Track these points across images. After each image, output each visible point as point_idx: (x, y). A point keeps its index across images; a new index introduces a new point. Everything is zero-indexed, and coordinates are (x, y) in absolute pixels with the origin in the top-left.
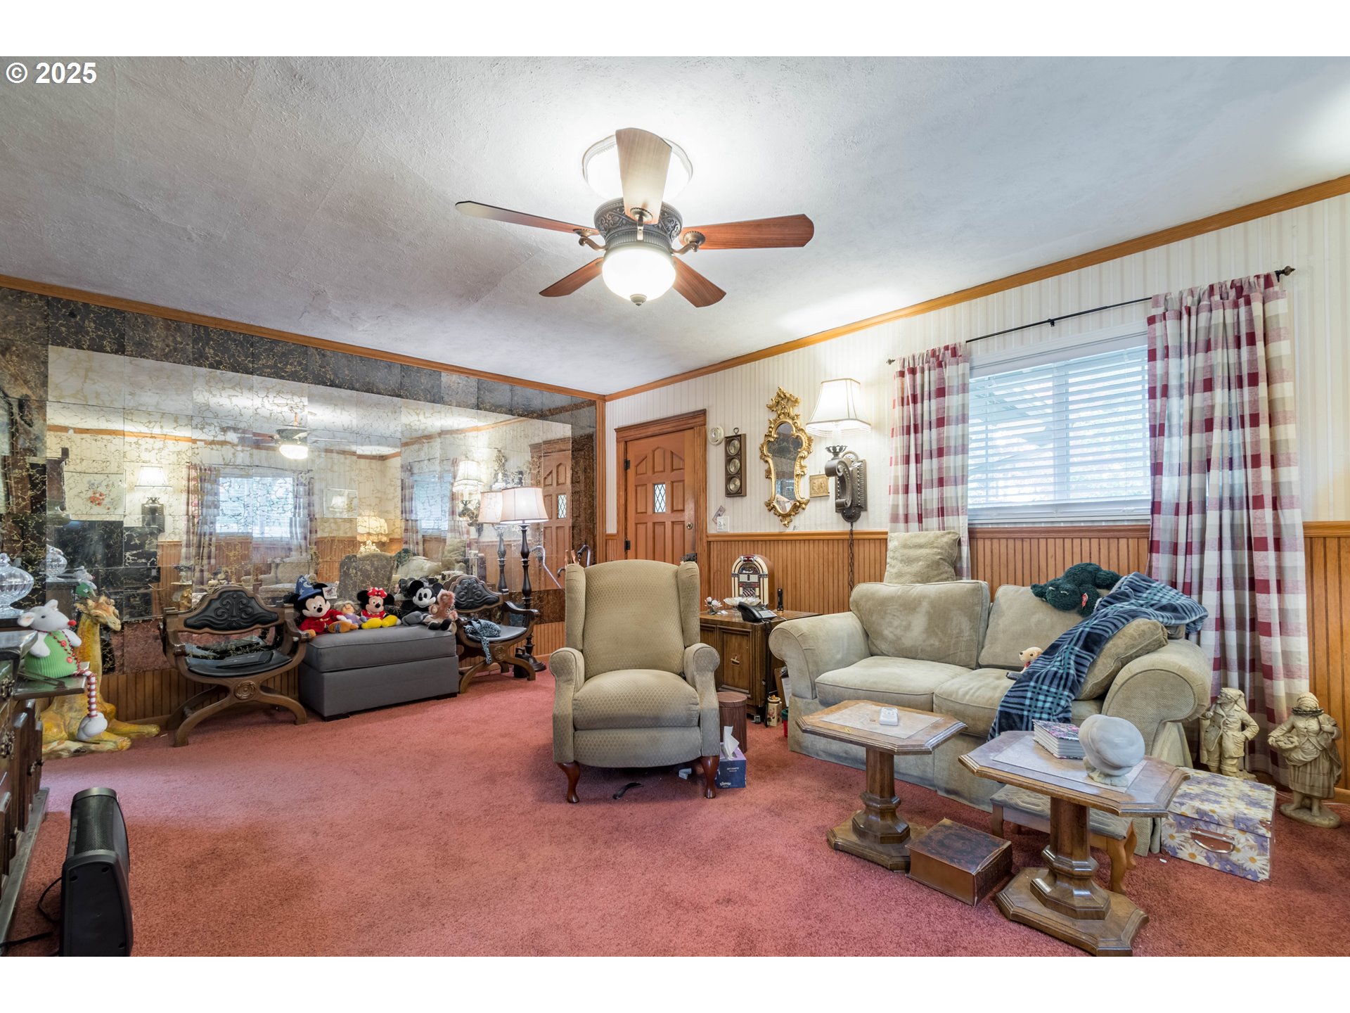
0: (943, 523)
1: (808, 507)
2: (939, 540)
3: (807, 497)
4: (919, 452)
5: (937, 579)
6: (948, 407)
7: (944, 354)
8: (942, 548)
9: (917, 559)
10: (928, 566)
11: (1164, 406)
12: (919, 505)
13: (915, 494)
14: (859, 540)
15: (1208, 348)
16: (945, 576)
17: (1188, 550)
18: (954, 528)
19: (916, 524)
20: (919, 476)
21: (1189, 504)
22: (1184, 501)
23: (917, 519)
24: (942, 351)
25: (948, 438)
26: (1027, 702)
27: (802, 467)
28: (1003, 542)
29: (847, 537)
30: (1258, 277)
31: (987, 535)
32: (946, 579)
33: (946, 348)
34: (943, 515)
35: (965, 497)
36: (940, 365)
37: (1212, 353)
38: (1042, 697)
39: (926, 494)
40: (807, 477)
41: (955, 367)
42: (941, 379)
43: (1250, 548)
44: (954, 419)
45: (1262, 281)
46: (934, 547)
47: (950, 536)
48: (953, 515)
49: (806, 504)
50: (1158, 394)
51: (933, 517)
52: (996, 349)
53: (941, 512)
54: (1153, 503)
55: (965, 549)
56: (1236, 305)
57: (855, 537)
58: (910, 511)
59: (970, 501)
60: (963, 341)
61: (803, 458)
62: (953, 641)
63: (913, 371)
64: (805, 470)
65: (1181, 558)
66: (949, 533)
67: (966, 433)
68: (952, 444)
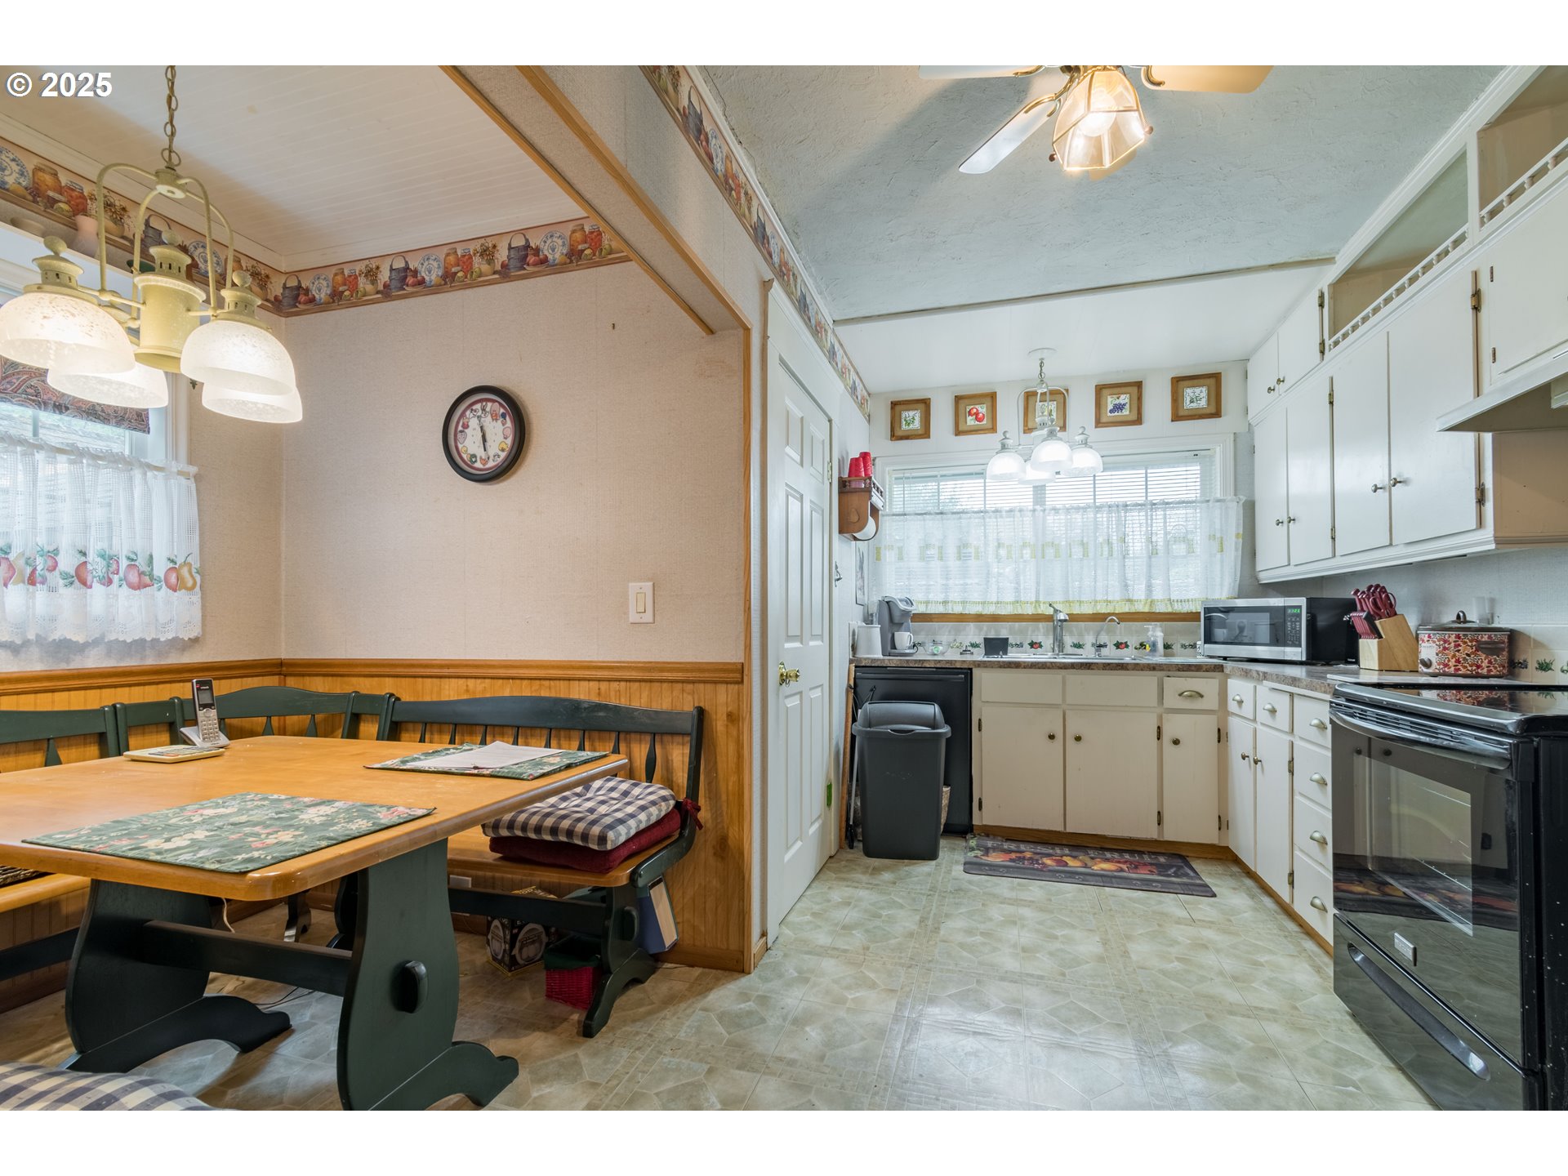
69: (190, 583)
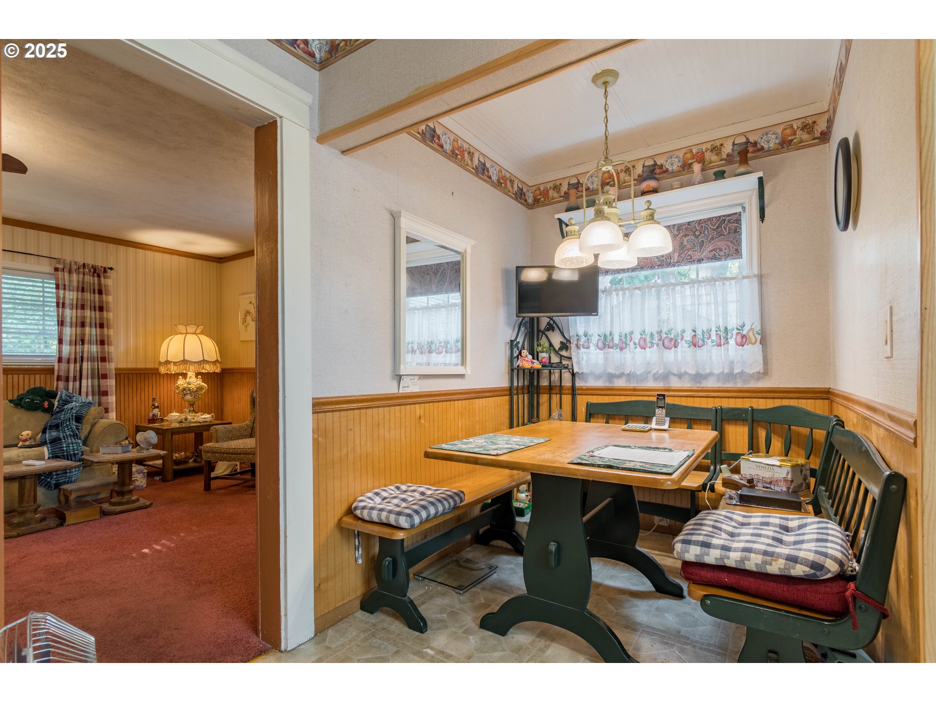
11: (63, 312)
15: (83, 291)
17: (75, 380)
21: (75, 359)
22: (73, 357)
26: (65, 449)
30: (101, 267)
37: (85, 294)
38: (71, 445)
43: (99, 378)
45: (103, 269)
50: (61, 306)
54: (59, 357)
56: (93, 276)
65: (71, 384)
69: (753, 340)
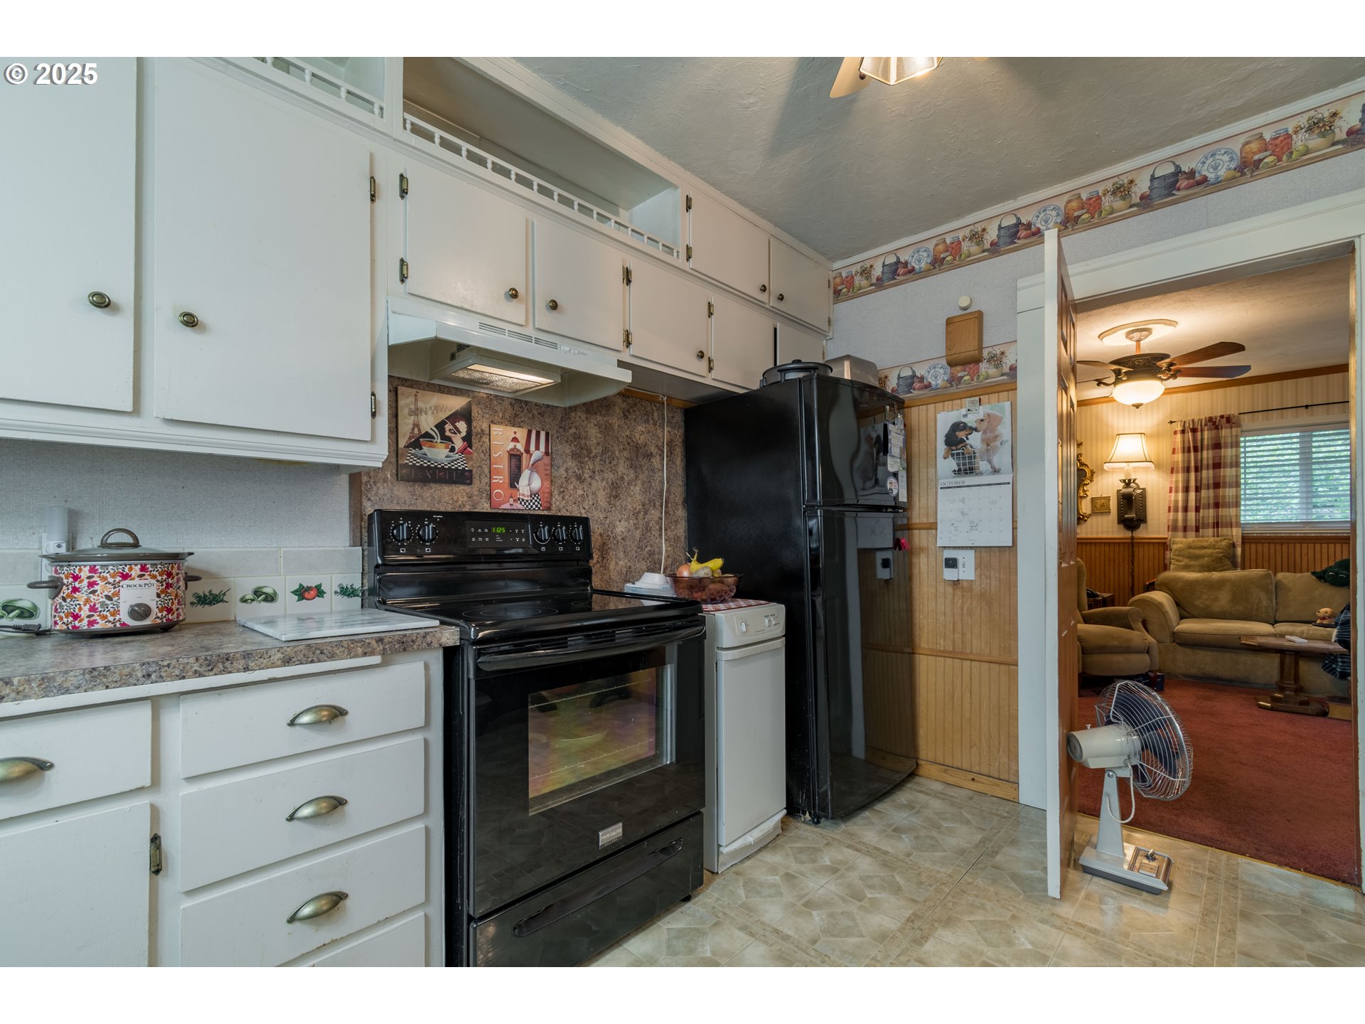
0: (1218, 532)
1: (1089, 520)
2: (1219, 544)
3: (1089, 512)
4: (1199, 485)
5: (1221, 569)
6: (1224, 456)
7: (1219, 420)
8: (1222, 549)
9: (1202, 556)
10: (1213, 560)
12: (1197, 520)
13: (1194, 514)
14: (1139, 543)
16: (1226, 567)
18: (1227, 536)
19: (1194, 533)
20: (1198, 500)
23: (1194, 529)
24: (1218, 418)
25: (1224, 476)
27: (1084, 491)
28: (1266, 545)
29: (1130, 541)
31: (1253, 541)
32: (1228, 570)
33: (1222, 417)
34: (1218, 527)
35: (1238, 516)
36: (1217, 428)
39: (1203, 513)
40: (1089, 498)
41: (1229, 430)
42: (1218, 437)
44: (1229, 464)
46: (1216, 548)
47: (1226, 541)
48: (1227, 527)
49: (1088, 518)
51: (1209, 528)
52: (1260, 421)
53: (1217, 525)
55: (1239, 550)
57: (1135, 541)
58: (1189, 524)
59: (1242, 518)
60: (1236, 414)
61: (1086, 484)
62: (1255, 607)
63: (1194, 431)
64: (1087, 493)
66: (1225, 539)
67: (1239, 473)
68: (1228, 480)
